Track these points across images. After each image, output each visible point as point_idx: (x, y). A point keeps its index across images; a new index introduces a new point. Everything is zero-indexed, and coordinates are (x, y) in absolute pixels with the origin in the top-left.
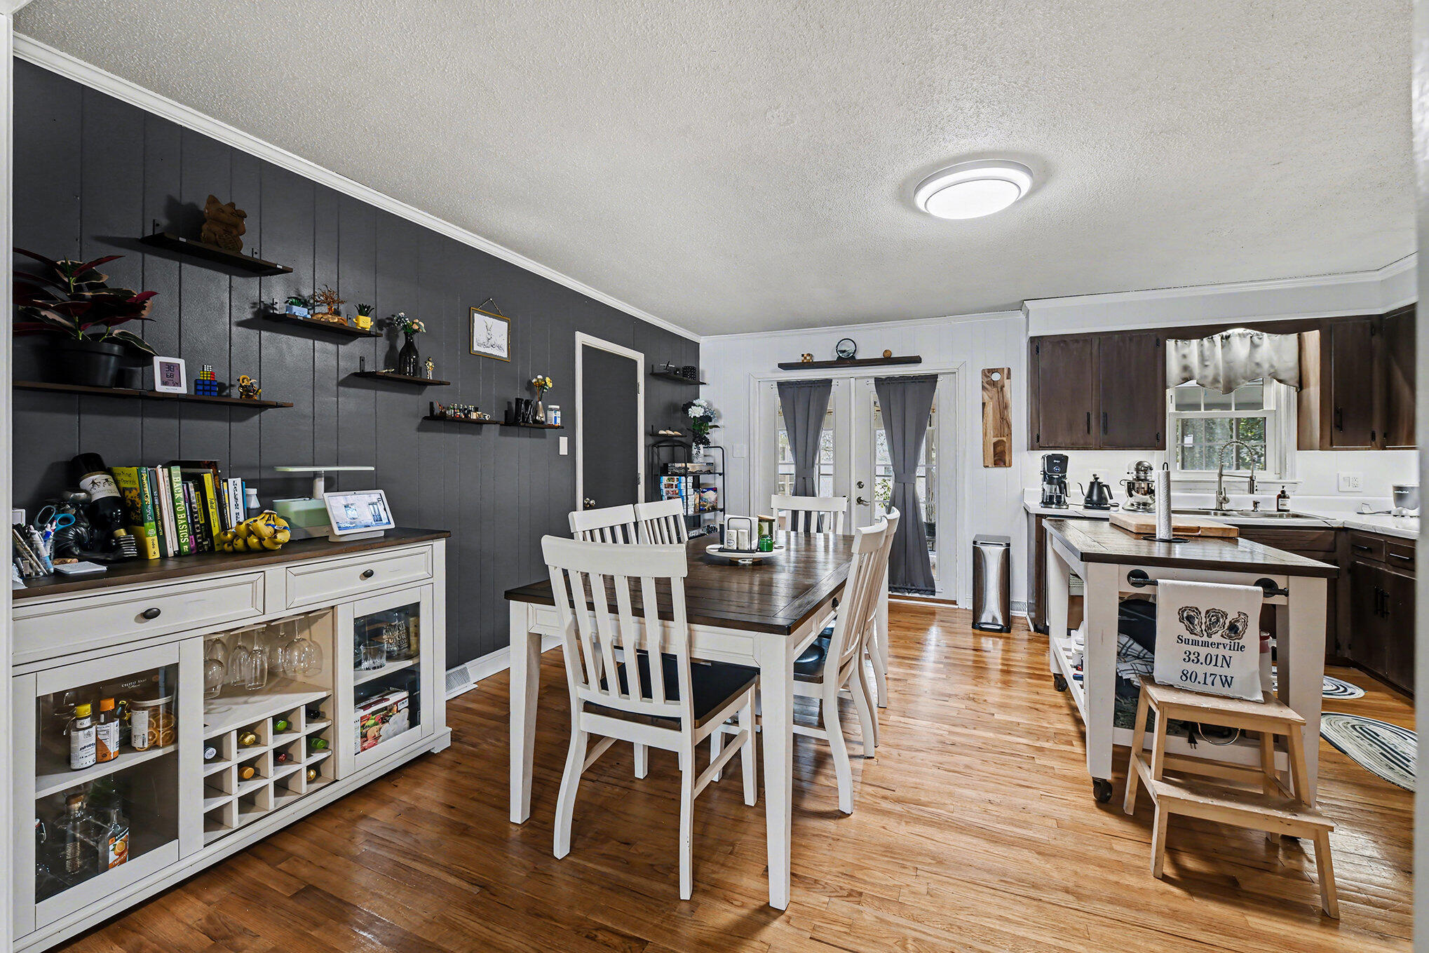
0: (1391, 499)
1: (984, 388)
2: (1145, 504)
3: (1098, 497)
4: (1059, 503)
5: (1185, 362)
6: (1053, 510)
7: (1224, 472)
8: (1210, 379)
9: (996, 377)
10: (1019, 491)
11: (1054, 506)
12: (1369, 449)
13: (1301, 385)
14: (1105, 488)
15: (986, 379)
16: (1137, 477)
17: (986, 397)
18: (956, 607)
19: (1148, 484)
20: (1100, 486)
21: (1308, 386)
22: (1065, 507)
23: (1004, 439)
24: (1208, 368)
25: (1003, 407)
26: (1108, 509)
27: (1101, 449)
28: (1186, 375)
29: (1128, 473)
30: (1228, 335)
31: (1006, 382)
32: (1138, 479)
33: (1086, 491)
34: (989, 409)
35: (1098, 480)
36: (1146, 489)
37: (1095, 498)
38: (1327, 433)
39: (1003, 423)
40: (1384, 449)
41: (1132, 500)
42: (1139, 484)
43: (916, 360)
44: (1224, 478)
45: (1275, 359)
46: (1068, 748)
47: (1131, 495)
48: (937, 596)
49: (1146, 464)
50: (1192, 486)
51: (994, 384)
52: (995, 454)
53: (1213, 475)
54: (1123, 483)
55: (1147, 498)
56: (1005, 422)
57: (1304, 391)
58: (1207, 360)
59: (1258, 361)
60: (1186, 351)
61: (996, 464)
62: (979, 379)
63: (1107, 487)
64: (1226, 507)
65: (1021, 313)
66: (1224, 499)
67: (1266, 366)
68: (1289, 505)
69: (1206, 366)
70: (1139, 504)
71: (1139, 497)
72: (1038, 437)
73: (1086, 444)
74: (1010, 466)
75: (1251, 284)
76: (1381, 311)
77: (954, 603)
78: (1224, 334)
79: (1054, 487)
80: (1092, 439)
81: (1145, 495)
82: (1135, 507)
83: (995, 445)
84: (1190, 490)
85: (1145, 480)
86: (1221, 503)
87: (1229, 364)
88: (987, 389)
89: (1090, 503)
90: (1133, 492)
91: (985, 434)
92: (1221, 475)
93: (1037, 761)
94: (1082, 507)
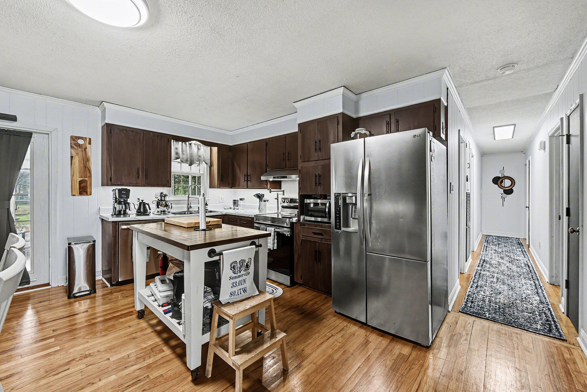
0: (232, 204)
1: (72, 147)
2: (164, 211)
3: (143, 209)
4: (125, 214)
5: (176, 151)
6: (122, 219)
7: (190, 196)
8: (185, 159)
9: (81, 142)
10: (97, 209)
11: (122, 216)
12: (228, 188)
13: (211, 166)
14: (147, 205)
15: (73, 142)
16: (161, 199)
17: (74, 154)
18: (50, 287)
19: (166, 202)
20: (144, 204)
21: (213, 166)
22: (128, 216)
23: (87, 179)
24: (184, 155)
25: (86, 161)
26: (148, 215)
27: (144, 186)
28: (177, 156)
29: (156, 198)
30: (191, 143)
31: (88, 146)
32: (161, 200)
33: (137, 207)
34: (76, 160)
35: (143, 201)
36: (165, 204)
37: (142, 210)
38: (219, 183)
39: (86, 169)
40: (232, 188)
41: (158, 210)
42: (161, 202)
43: (13, 119)
44: (190, 199)
45: (204, 155)
46: (162, 354)
47: (158, 208)
48: (32, 284)
49: (164, 193)
50: (178, 202)
51: (79, 146)
52: (80, 188)
53: (185, 197)
54: (154, 202)
55: (165, 209)
56: (87, 169)
57: (212, 168)
58: (184, 152)
59: (200, 155)
60: (177, 146)
61: (81, 194)
62: (68, 142)
63: (148, 204)
64: (190, 210)
65: (99, 109)
66: (190, 207)
67: (202, 157)
68: (209, 208)
69: (184, 154)
70: (161, 211)
71: (161, 208)
72: (111, 179)
73: (137, 183)
74: (91, 194)
75: (199, 125)
76: (231, 145)
77: (48, 284)
78: (190, 142)
79: (121, 206)
80: (140, 181)
81: (164, 207)
82: (160, 213)
83: (80, 182)
84: (177, 204)
85: (164, 200)
86: (189, 209)
87: (191, 155)
88: (74, 148)
89: (139, 213)
90: (159, 206)
91: (72, 176)
92: (189, 198)
93: (151, 377)
94: (135, 215)
